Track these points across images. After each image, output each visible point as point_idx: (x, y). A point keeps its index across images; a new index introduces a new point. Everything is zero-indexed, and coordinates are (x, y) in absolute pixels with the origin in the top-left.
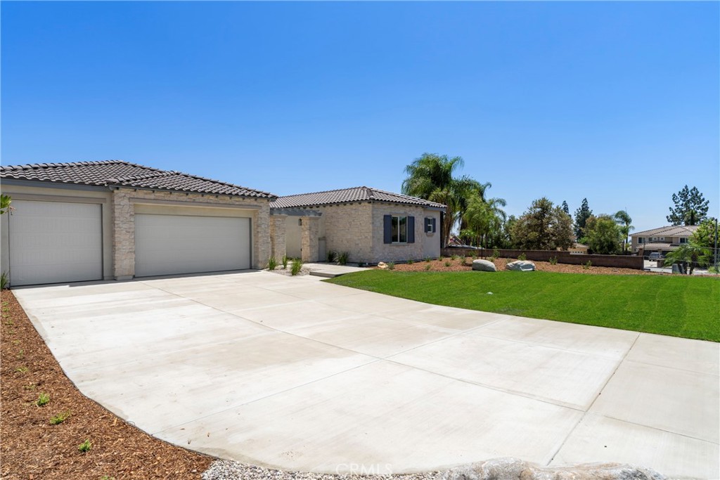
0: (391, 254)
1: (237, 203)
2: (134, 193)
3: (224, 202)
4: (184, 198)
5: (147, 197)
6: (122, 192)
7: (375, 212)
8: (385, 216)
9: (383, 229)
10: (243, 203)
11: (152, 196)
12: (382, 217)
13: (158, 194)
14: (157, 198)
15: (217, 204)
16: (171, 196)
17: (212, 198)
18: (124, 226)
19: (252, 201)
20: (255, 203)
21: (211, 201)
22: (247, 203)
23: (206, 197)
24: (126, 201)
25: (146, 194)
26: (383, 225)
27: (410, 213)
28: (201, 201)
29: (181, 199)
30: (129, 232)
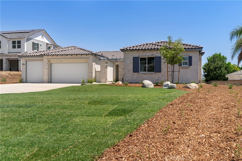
0: (139, 78)
1: (79, 57)
2: (48, 57)
3: (74, 57)
4: (61, 57)
5: (51, 58)
6: (45, 56)
7: (126, 56)
8: (134, 58)
9: (132, 65)
10: (81, 57)
11: (52, 57)
12: (132, 58)
13: (54, 57)
14: (53, 58)
15: (72, 58)
16: (57, 57)
17: (70, 56)
18: (45, 67)
19: (85, 56)
20: (86, 57)
21: (70, 57)
22: (83, 57)
23: (68, 56)
24: (46, 60)
25: (51, 57)
26: (132, 62)
27: (157, 54)
28: (66, 57)
29: (60, 57)
30: (46, 69)
